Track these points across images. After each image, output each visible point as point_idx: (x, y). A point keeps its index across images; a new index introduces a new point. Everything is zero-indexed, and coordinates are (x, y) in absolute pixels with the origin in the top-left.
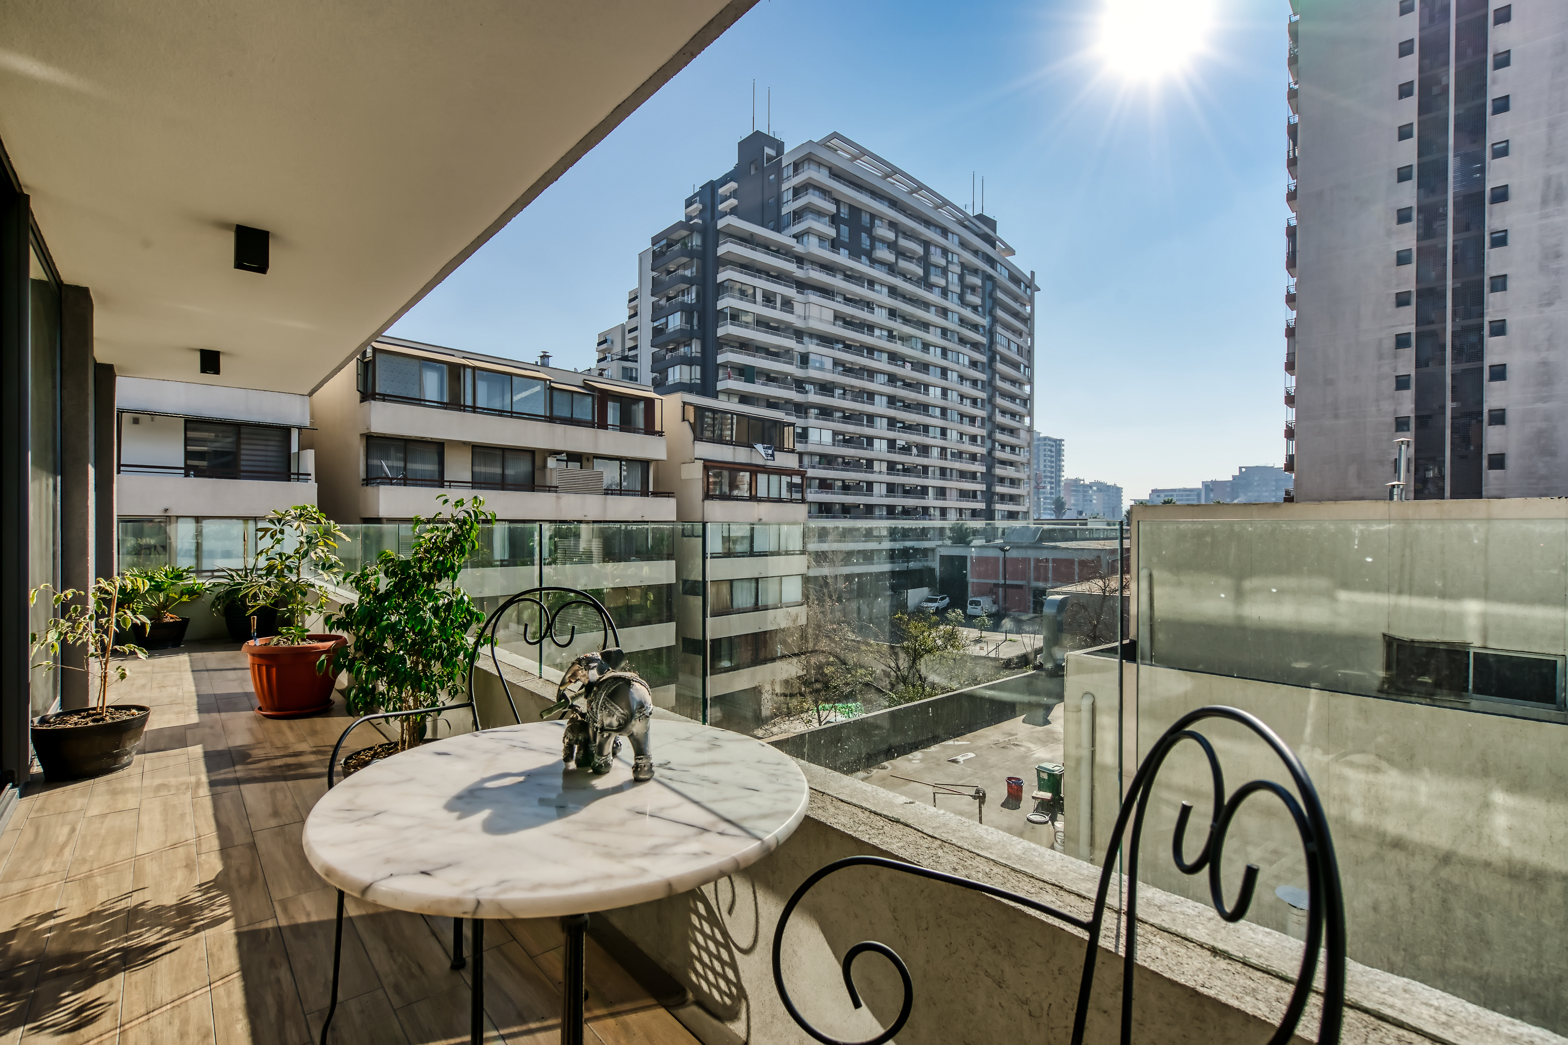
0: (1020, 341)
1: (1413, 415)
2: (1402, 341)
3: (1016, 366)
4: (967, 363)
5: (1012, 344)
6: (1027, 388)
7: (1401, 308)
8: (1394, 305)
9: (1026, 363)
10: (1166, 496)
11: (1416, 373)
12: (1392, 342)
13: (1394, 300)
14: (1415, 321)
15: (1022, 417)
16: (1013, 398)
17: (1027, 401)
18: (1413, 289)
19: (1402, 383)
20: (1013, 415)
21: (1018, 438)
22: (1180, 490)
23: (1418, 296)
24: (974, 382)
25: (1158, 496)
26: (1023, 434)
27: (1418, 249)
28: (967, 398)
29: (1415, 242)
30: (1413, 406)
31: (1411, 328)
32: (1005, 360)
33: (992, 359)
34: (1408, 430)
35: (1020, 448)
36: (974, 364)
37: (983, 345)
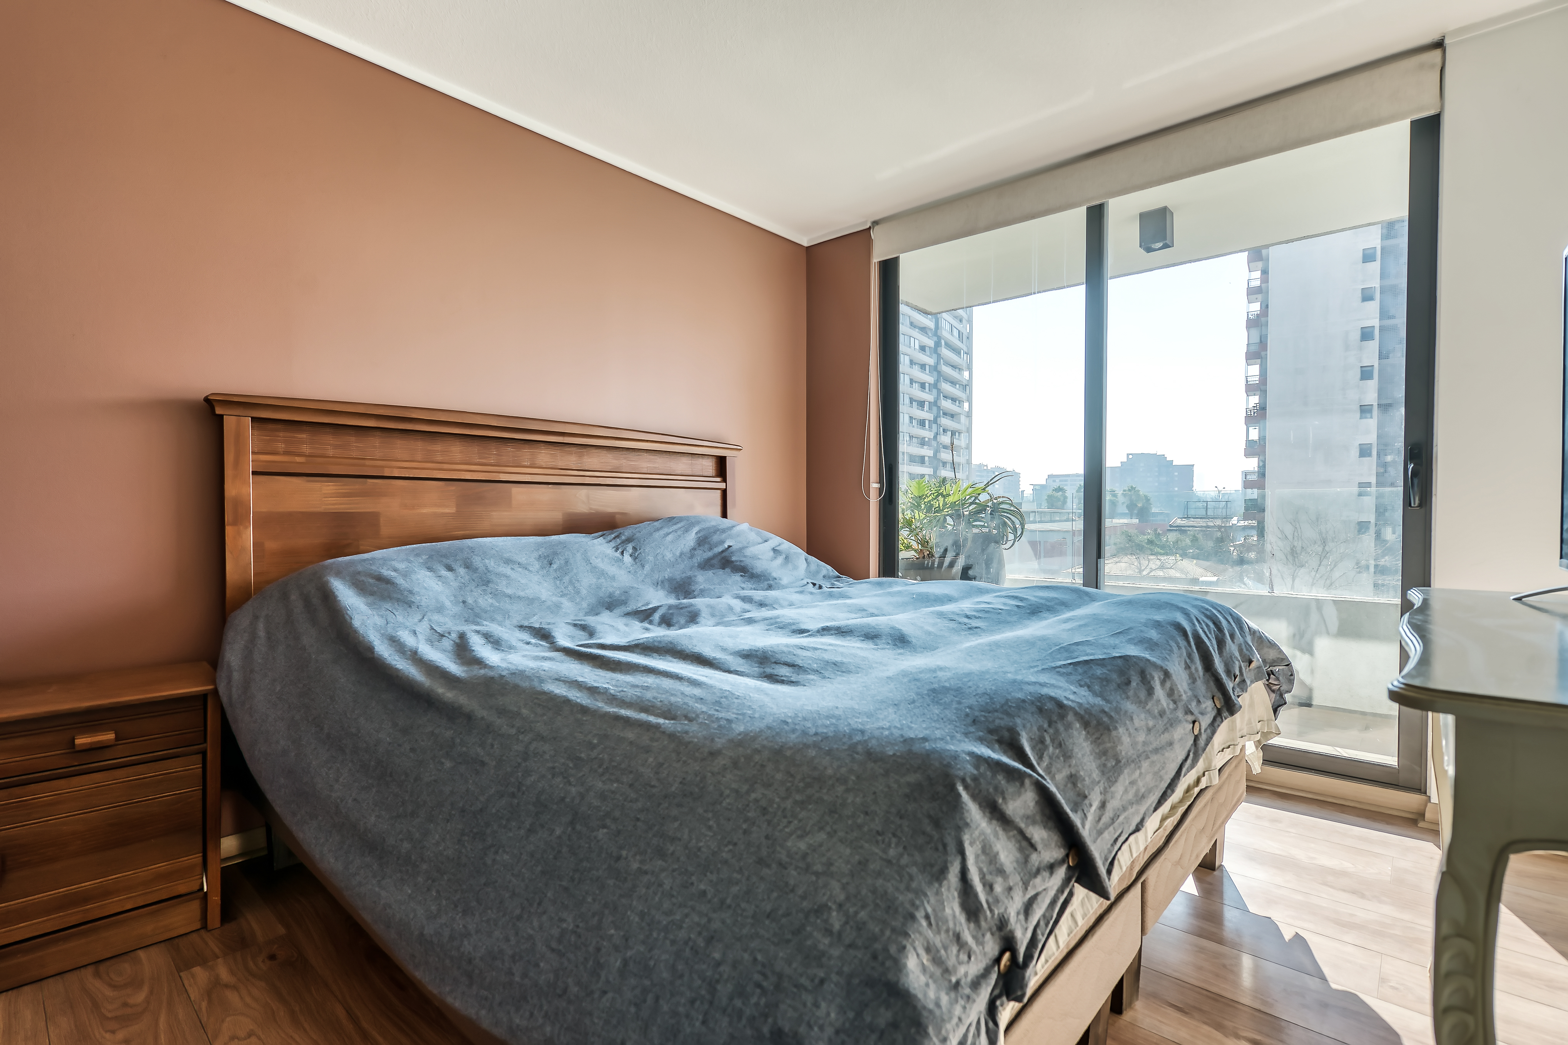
0: (960, 327)
1: (1375, 404)
2: (1366, 335)
3: (957, 351)
4: (917, 347)
5: (955, 330)
6: (966, 374)
7: (1366, 303)
8: (1360, 299)
9: (965, 349)
10: (1061, 481)
11: (1379, 364)
12: (1357, 335)
13: (1360, 295)
14: (1378, 316)
15: (961, 402)
16: (953, 383)
17: (966, 387)
18: (1378, 286)
19: (1366, 374)
20: (954, 400)
21: (959, 422)
22: (1073, 475)
23: (1382, 292)
24: (923, 367)
25: (1054, 481)
26: (963, 419)
27: (1383, 249)
28: (916, 382)
29: (1380, 240)
30: (1376, 395)
31: (1375, 322)
32: (949, 346)
33: (938, 344)
34: (1371, 417)
35: (959, 433)
36: (923, 348)
37: (931, 329)
